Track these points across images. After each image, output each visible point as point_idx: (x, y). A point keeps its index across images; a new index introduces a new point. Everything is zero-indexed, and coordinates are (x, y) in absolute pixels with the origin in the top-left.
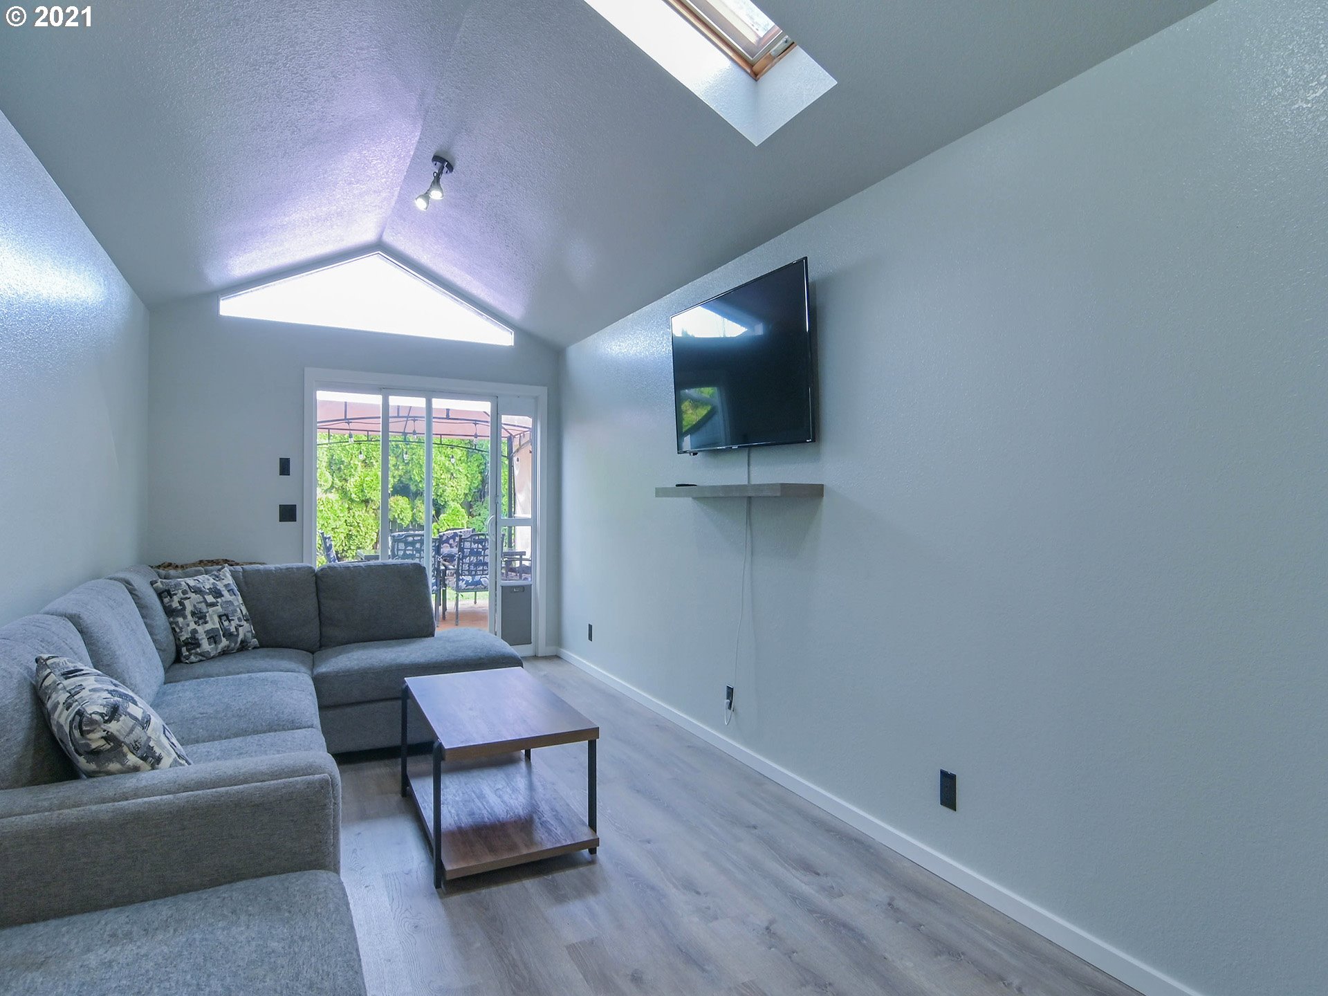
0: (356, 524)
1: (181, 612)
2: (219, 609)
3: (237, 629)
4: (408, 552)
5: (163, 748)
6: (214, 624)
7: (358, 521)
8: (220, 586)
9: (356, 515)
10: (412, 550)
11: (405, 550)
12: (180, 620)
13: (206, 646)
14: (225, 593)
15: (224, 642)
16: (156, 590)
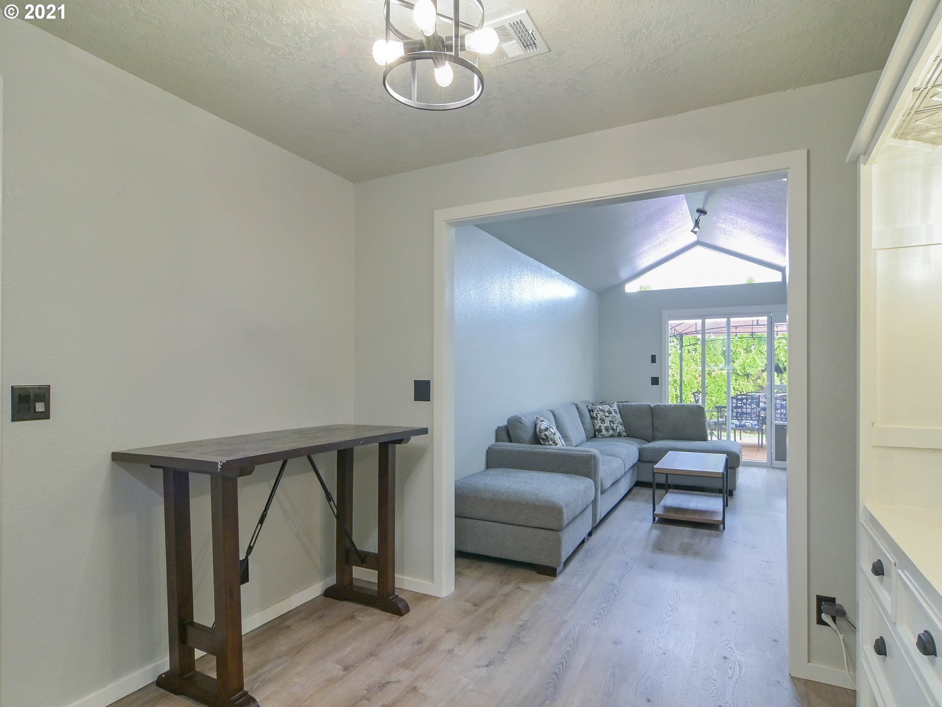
0: (741, 390)
1: (596, 418)
2: (610, 418)
3: (617, 428)
4: (738, 405)
5: (558, 441)
6: (607, 424)
7: (742, 388)
8: (611, 410)
9: (741, 384)
10: (741, 404)
11: (737, 403)
12: (596, 421)
13: (604, 432)
14: (613, 413)
15: (611, 432)
16: (588, 409)
